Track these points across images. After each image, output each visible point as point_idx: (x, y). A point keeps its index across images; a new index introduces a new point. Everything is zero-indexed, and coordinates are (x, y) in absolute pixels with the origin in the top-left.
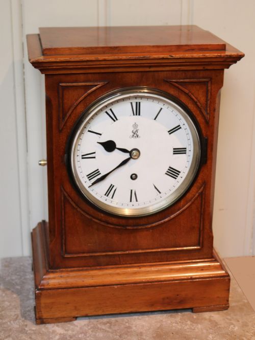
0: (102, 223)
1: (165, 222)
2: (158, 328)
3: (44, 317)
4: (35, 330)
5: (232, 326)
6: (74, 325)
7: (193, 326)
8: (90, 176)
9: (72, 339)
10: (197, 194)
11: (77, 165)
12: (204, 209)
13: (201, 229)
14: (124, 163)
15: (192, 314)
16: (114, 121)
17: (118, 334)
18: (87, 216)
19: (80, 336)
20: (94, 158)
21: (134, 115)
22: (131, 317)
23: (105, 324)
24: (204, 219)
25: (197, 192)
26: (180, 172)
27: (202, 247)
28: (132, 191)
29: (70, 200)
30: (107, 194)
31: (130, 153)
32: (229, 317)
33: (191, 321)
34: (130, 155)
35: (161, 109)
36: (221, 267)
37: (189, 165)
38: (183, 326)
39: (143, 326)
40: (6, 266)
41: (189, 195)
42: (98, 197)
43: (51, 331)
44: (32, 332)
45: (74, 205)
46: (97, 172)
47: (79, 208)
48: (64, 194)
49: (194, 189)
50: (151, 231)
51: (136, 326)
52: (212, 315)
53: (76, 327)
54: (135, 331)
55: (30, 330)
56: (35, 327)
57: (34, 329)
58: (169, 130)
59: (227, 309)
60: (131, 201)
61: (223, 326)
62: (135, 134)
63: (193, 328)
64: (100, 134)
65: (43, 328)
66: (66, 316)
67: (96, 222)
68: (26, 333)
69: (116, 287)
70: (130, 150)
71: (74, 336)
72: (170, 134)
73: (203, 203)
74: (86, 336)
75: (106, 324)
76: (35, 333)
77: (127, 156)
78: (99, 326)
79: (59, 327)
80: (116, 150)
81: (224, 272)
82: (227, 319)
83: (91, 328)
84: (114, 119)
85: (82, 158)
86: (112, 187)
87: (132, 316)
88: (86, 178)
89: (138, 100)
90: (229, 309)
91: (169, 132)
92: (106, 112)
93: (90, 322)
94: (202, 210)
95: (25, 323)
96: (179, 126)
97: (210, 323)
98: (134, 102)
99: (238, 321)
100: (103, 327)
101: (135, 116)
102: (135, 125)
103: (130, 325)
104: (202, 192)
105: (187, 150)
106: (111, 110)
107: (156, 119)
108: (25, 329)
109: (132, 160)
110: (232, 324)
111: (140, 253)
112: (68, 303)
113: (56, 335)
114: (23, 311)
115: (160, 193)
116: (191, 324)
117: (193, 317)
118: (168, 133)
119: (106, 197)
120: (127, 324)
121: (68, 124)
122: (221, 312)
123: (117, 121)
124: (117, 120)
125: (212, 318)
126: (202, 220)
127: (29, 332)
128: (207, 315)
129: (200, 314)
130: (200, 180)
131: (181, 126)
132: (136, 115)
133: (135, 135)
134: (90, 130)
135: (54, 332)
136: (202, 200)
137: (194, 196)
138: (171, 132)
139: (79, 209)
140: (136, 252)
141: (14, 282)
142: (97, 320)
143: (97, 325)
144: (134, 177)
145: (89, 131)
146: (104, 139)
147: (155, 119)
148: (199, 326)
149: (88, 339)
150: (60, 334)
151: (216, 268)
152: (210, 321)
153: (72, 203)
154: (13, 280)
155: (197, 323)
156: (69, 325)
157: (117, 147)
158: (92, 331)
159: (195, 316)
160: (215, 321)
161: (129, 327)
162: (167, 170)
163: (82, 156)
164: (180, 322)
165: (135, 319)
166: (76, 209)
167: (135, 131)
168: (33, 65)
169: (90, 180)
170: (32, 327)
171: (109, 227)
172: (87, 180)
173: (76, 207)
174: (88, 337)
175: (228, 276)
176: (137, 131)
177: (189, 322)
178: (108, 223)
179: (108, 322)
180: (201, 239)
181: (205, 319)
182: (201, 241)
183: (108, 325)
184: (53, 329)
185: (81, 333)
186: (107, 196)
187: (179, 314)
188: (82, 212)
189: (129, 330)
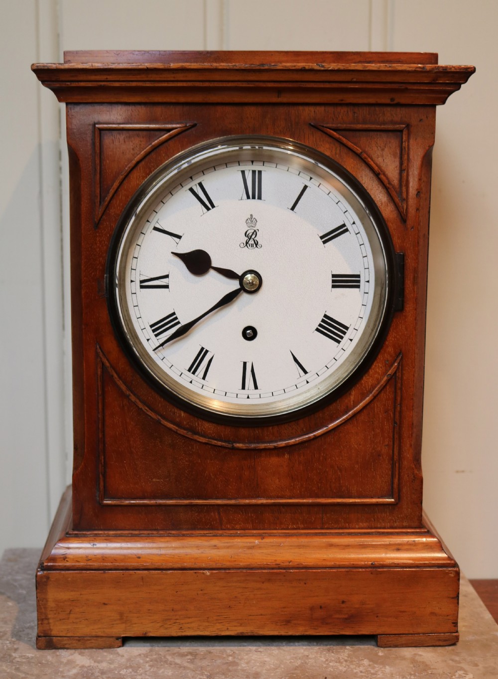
0: (182, 432)
1: (316, 438)
2: (296, 668)
3: (54, 633)
4: (32, 658)
5: (461, 672)
6: (118, 654)
7: (373, 668)
8: (158, 327)
9: (104, 676)
10: (385, 378)
11: (131, 301)
12: (401, 412)
13: (396, 457)
14: (228, 299)
15: (376, 649)
16: (208, 209)
17: (206, 673)
18: (150, 413)
19: (123, 672)
20: (167, 287)
21: (248, 197)
22: (242, 648)
23: (182, 655)
24: (400, 437)
25: (384, 374)
26: (347, 328)
27: (399, 499)
28: (245, 364)
29: (115, 375)
30: (193, 368)
31: (241, 278)
32: (457, 658)
33: (371, 660)
34: (241, 283)
35: (305, 187)
36: (440, 546)
37: (366, 313)
38: (352, 666)
39: (264, 663)
40: (10, 560)
41: (367, 380)
42: (174, 374)
43: (64, 660)
44: (24, 660)
45: (123, 387)
46: (171, 318)
47: (135, 395)
48: (103, 364)
49: (377, 367)
50: (287, 456)
51: (247, 663)
52: (420, 653)
53: (119, 658)
54: (243, 670)
55: (21, 657)
56: (32, 653)
57: (30, 655)
58: (321, 235)
59: (454, 644)
60: (243, 388)
61: (441, 671)
62: (251, 240)
63: (372, 671)
64: (179, 237)
65: (49, 656)
66: (100, 634)
67: (170, 429)
68: (12, 662)
69: (208, 573)
70: (240, 274)
71: (111, 671)
72: (324, 242)
73: (399, 399)
74: (136, 672)
75: (187, 655)
76: (29, 662)
77: (234, 285)
78: (170, 658)
79: (83, 656)
80: (212, 272)
81: (444, 555)
82: (453, 660)
83: (151, 661)
84: (209, 205)
85: (142, 287)
86: (203, 352)
87: (244, 646)
88: (150, 330)
89: (257, 167)
90: (459, 644)
91: (322, 238)
92: (191, 190)
93: (151, 651)
94: (397, 414)
95: (15, 646)
96: (344, 225)
97: (412, 666)
98: (249, 169)
99: (476, 665)
100: (178, 661)
101: (251, 201)
102: (251, 220)
103: (236, 660)
104: (395, 373)
105: (362, 279)
106: (200, 185)
107: (296, 209)
108: (10, 656)
109: (244, 297)
110: (462, 669)
111: (262, 505)
112: (105, 604)
113: (74, 667)
114: (17, 627)
115: (306, 372)
116: (369, 665)
117: (377, 655)
118: (320, 241)
119: (190, 374)
120: (230, 658)
121: (112, 211)
122: (440, 649)
123: (212, 210)
124: (213, 206)
125: (417, 658)
126: (396, 436)
127: (18, 659)
128: (408, 652)
129: (394, 649)
130: (389, 348)
131: (349, 226)
132: (254, 198)
133: (251, 242)
134: (158, 226)
135: (70, 663)
136: (396, 392)
137: (379, 381)
138: (327, 238)
139: (133, 398)
140: (254, 501)
141: (16, 584)
142: (167, 648)
143: (165, 657)
144: (250, 334)
145: (156, 229)
146: (186, 247)
147: (293, 209)
148: (388, 669)
149: (139, 677)
150: (83, 666)
151: (428, 547)
152: (413, 661)
153: (120, 383)
154: (16, 580)
155: (384, 664)
156: (105, 654)
157: (214, 264)
158: (151, 666)
159: (381, 652)
160: (423, 662)
161: (234, 663)
162: (319, 321)
163: (142, 282)
164: (346, 661)
165: (250, 651)
166: (128, 397)
167: (250, 232)
168: (39, 78)
169: (156, 336)
170: (28, 652)
171: (196, 441)
172: (152, 335)
173: (128, 393)
174: (141, 675)
175: (455, 565)
176: (255, 233)
177: (366, 662)
178: (195, 433)
179: (191, 653)
180: (396, 481)
181: (403, 658)
182: (395, 486)
183: (189, 657)
184: (70, 658)
185: (127, 668)
186: (194, 373)
187: (348, 647)
188: (141, 405)
189: (230, 668)
